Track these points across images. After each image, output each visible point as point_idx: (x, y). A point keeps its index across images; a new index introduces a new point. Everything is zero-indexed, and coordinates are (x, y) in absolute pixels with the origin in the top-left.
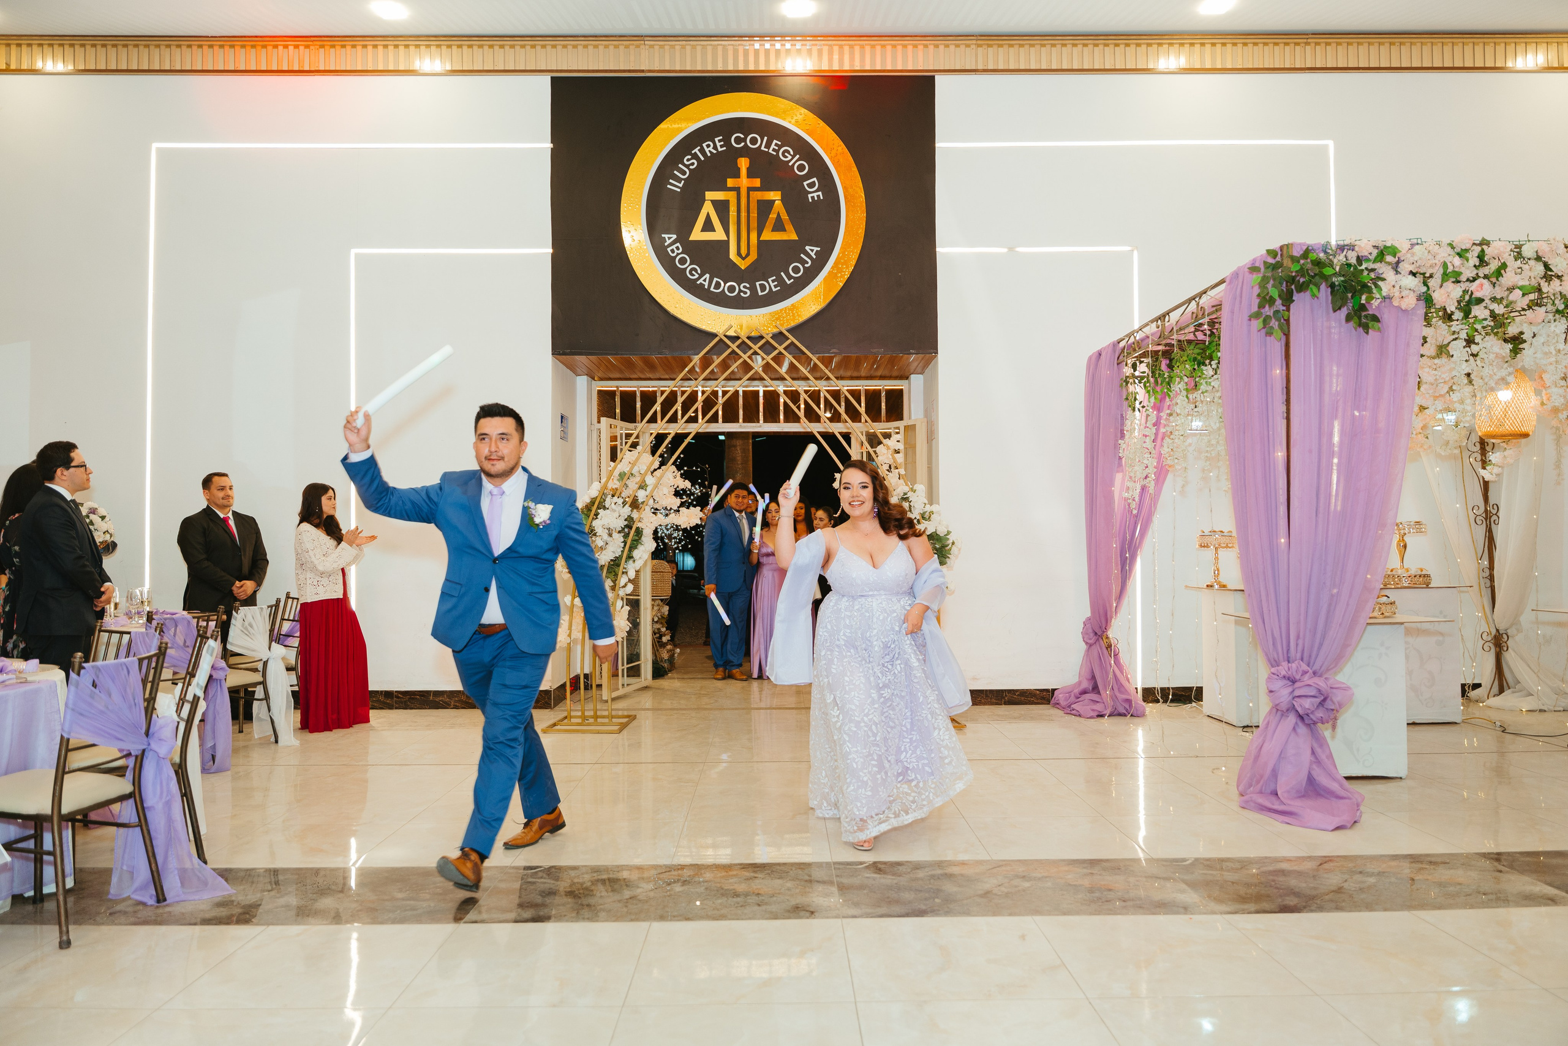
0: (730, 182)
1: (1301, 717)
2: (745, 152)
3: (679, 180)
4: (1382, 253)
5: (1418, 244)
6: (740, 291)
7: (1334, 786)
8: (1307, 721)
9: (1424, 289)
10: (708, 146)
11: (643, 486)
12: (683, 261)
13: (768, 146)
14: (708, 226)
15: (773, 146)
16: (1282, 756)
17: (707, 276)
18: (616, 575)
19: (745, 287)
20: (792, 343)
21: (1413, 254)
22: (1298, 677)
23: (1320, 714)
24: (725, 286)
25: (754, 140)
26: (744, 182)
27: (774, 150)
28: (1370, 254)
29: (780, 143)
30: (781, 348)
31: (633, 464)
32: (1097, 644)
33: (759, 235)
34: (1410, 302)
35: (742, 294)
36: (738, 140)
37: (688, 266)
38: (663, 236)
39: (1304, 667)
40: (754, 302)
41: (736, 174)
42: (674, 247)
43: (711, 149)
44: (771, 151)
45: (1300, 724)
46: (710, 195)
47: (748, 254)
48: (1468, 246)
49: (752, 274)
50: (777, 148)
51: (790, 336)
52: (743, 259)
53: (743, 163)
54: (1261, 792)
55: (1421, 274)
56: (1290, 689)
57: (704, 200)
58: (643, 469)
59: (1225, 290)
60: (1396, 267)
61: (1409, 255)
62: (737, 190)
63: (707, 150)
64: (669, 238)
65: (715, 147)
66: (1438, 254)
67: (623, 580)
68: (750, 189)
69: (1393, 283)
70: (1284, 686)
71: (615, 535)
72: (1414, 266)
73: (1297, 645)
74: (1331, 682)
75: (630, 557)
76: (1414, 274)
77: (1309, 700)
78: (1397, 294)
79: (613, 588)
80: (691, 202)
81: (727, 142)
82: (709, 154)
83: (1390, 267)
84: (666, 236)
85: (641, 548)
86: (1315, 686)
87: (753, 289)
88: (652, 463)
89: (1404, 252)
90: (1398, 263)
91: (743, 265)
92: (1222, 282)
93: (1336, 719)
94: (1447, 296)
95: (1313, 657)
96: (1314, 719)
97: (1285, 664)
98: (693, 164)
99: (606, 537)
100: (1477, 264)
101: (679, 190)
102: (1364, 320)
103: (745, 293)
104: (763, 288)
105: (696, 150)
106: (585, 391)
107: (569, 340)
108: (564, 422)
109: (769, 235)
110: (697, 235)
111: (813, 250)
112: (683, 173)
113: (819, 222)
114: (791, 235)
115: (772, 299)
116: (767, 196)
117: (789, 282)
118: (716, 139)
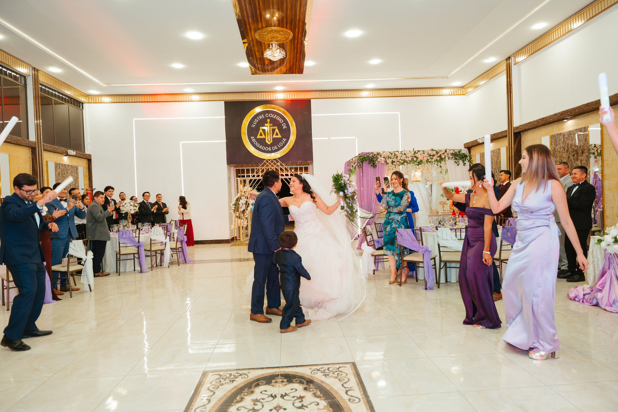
0: (266, 125)
2: (269, 118)
3: (254, 125)
6: (269, 149)
10: (260, 117)
12: (256, 143)
13: (274, 116)
14: (261, 135)
17: (261, 146)
18: (244, 213)
24: (265, 148)
25: (271, 115)
26: (269, 124)
36: (267, 115)
37: (257, 144)
40: (272, 152)
42: (253, 140)
46: (261, 128)
47: (270, 141)
49: (271, 145)
50: (276, 117)
53: (268, 120)
57: (259, 129)
63: (260, 118)
64: (252, 138)
65: (262, 117)
67: (246, 214)
68: (270, 126)
71: (244, 205)
75: (247, 209)
79: (244, 216)
80: (257, 129)
81: (264, 116)
84: (252, 137)
85: (249, 207)
87: (271, 149)
91: (269, 143)
98: (257, 121)
99: (242, 205)
101: (254, 127)
104: (274, 148)
105: (258, 118)
106: (233, 170)
107: (230, 161)
108: (229, 179)
109: (275, 136)
110: (259, 137)
111: (284, 140)
112: (255, 123)
113: (286, 133)
114: (280, 136)
115: (276, 151)
116: (274, 127)
117: (279, 147)
118: (262, 115)
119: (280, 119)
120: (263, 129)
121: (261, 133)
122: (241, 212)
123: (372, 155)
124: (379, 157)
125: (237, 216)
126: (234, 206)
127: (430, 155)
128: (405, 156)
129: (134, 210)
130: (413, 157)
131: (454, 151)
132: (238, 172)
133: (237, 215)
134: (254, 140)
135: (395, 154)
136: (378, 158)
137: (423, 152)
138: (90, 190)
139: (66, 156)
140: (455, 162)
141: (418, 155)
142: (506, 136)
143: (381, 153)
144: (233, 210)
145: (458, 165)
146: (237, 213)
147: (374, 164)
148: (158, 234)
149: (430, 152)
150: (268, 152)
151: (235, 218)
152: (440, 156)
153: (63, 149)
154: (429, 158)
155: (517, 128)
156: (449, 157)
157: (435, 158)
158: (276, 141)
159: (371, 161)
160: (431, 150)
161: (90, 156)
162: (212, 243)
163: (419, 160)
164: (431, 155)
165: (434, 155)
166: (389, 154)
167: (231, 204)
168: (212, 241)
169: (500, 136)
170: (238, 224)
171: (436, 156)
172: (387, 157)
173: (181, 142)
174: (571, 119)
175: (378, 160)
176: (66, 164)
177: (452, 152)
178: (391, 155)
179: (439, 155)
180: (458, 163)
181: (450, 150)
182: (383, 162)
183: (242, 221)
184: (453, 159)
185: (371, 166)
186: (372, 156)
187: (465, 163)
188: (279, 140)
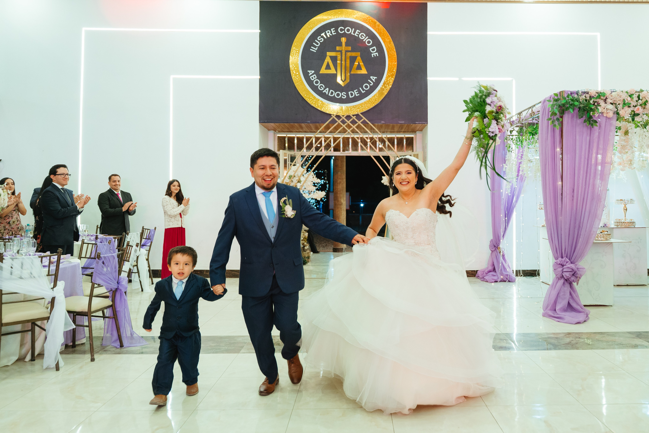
0: (338, 48)
1: (566, 280)
2: (344, 35)
3: (315, 47)
4: (600, 95)
5: (614, 92)
6: (342, 96)
7: (578, 307)
8: (568, 282)
9: (616, 110)
10: (328, 32)
11: (299, 182)
12: (317, 82)
13: (354, 32)
14: (328, 67)
15: (357, 33)
16: (559, 295)
17: (327, 89)
19: (344, 94)
20: (364, 120)
21: (611, 96)
22: (564, 264)
23: (573, 278)
24: (335, 94)
25: (348, 30)
26: (344, 47)
27: (357, 34)
28: (595, 95)
29: (359, 31)
30: (359, 122)
31: (296, 172)
32: (496, 251)
33: (350, 72)
34: (611, 114)
35: (342, 97)
36: (341, 30)
37: (319, 85)
38: (308, 71)
39: (568, 260)
40: (348, 101)
41: (340, 45)
42: (313, 76)
43: (329, 33)
44: (356, 35)
45: (566, 283)
46: (329, 54)
48: (633, 93)
49: (347, 88)
50: (358, 33)
51: (363, 117)
52: (343, 82)
53: (343, 40)
54: (550, 310)
55: (615, 104)
56: (562, 269)
58: (300, 174)
59: (541, 106)
60: (605, 101)
61: (610, 96)
62: (341, 51)
64: (311, 72)
65: (331, 33)
66: (621, 96)
68: (346, 51)
69: (604, 107)
70: (559, 267)
72: (612, 100)
73: (565, 251)
74: (577, 266)
76: (612, 104)
77: (568, 273)
78: (605, 111)
80: (321, 56)
81: (336, 30)
82: (329, 36)
83: (603, 101)
86: (571, 267)
87: (347, 95)
88: (303, 172)
89: (608, 95)
90: (606, 98)
91: (343, 84)
92: (540, 102)
93: (578, 280)
94: (626, 113)
95: (571, 256)
96: (571, 281)
97: (560, 259)
98: (321, 40)
100: (637, 100)
101: (315, 51)
102: (591, 122)
103: (344, 97)
104: (352, 94)
105: (323, 34)
106: (272, 137)
107: (266, 116)
109: (355, 71)
110: (323, 71)
111: (373, 77)
112: (318, 44)
113: (376, 66)
114: (364, 71)
115: (355, 99)
116: (354, 54)
117: (363, 92)
118: (332, 29)
119: (367, 37)
120: (331, 57)
121: (328, 63)
134: (314, 78)
150: (341, 101)
173: (171, 76)
188: (365, 78)
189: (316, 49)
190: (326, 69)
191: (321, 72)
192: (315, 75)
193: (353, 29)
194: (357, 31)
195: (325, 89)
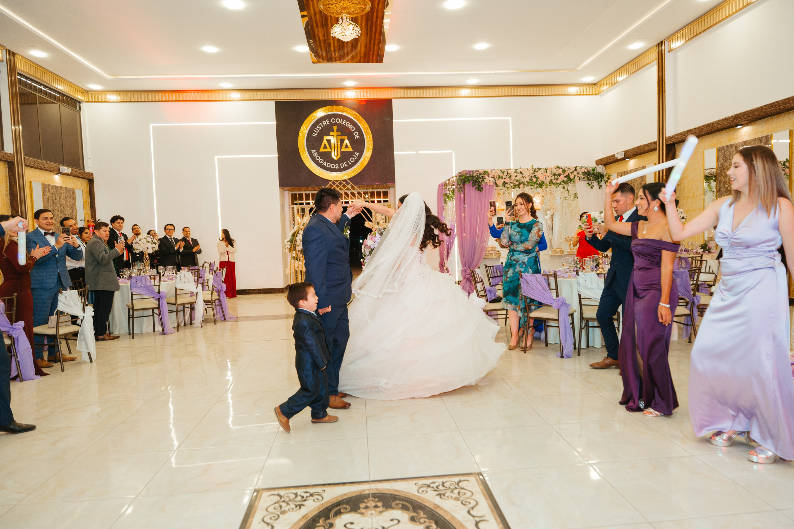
0: (331, 133)
2: (336, 124)
3: (316, 133)
10: (324, 122)
12: (318, 158)
13: (342, 122)
14: (325, 147)
15: (344, 122)
17: (325, 162)
19: (337, 165)
25: (338, 121)
26: (335, 133)
29: (346, 121)
33: (341, 150)
36: (333, 121)
37: (319, 159)
38: (312, 150)
42: (315, 154)
43: (325, 123)
44: (343, 124)
46: (325, 138)
49: (339, 162)
51: (350, 182)
52: (336, 157)
53: (335, 128)
57: (323, 139)
62: (333, 136)
63: (324, 124)
64: (314, 151)
65: (326, 123)
68: (337, 136)
73: (467, 262)
80: (320, 140)
81: (330, 121)
87: (339, 166)
91: (335, 159)
98: (320, 128)
103: (337, 167)
104: (342, 165)
105: (321, 124)
106: (287, 195)
107: (284, 183)
108: (283, 206)
109: (344, 149)
110: (322, 150)
111: (357, 154)
112: (317, 131)
113: (358, 145)
114: (350, 149)
115: (345, 169)
116: (343, 137)
117: (350, 164)
118: (327, 120)
119: (351, 125)
120: (327, 140)
121: (325, 144)
122: (299, 251)
123: (477, 174)
124: (487, 177)
125: (294, 257)
126: (289, 243)
127: (554, 175)
128: (521, 175)
129: (152, 248)
130: (532, 176)
131: (587, 169)
132: (294, 197)
133: (294, 255)
134: (316, 155)
135: (507, 173)
136: (485, 178)
137: (545, 171)
138: (93, 222)
139: (57, 174)
140: (588, 183)
141: (538, 174)
142: (655, 149)
143: (489, 171)
144: (288, 249)
145: (591, 188)
146: (294, 252)
147: (479, 186)
148: (186, 281)
149: (555, 171)
150: (335, 170)
151: (291, 259)
152: (568, 176)
153: (53, 165)
154: (553, 178)
155: (671, 138)
156: (579, 177)
157: (562, 178)
158: (345, 156)
159: (476, 182)
160: (556, 168)
161: (91, 174)
162: (260, 293)
163: (540, 181)
164: (556, 175)
165: (559, 175)
166: (499, 173)
167: (286, 241)
168: (259, 290)
169: (646, 149)
170: (295, 267)
171: (562, 176)
172: (498, 177)
173: (216, 157)
174: (747, 124)
175: (485, 181)
176: (57, 185)
177: (583, 170)
178: (502, 174)
179: (566, 174)
180: (591, 185)
181: (581, 168)
182: (492, 184)
183: (300, 263)
184: (585, 179)
185: (476, 189)
186: (477, 176)
187: (601, 186)
188: (350, 154)
189: (316, 135)
190: (324, 148)
191: (320, 151)
192: (316, 153)
193: (342, 120)
194: (344, 121)
195: (323, 162)
